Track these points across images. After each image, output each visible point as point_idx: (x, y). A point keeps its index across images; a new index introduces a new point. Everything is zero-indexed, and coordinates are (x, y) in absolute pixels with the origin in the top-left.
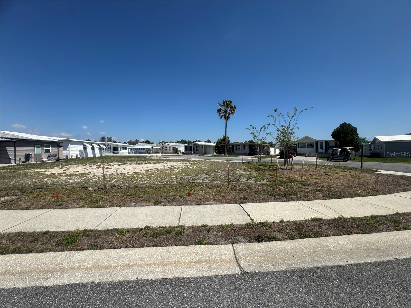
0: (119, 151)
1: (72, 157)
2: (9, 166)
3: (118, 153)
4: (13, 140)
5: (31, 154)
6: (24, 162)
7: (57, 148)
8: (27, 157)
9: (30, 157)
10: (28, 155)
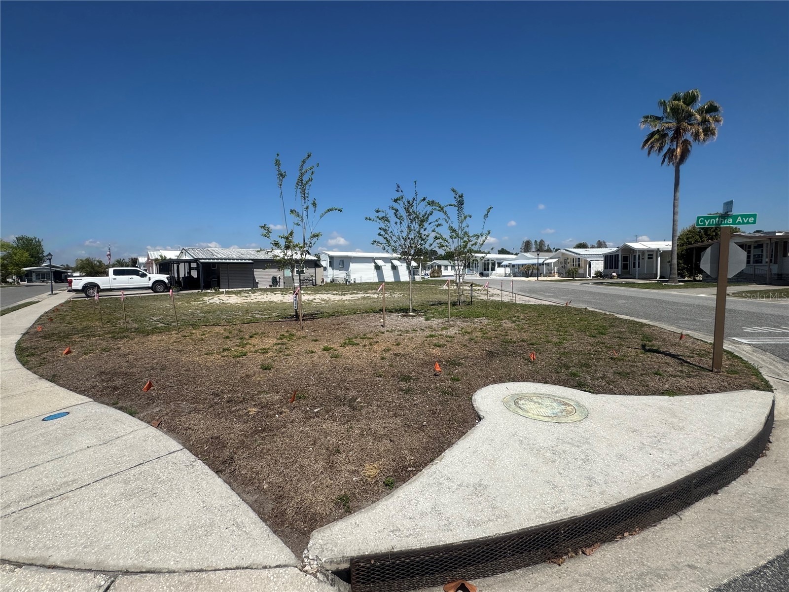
0: (488, 270)
1: (354, 282)
2: (243, 290)
3: (488, 275)
4: (250, 261)
5: (279, 277)
6: (271, 286)
7: (314, 269)
8: (275, 281)
9: (278, 280)
10: (276, 278)
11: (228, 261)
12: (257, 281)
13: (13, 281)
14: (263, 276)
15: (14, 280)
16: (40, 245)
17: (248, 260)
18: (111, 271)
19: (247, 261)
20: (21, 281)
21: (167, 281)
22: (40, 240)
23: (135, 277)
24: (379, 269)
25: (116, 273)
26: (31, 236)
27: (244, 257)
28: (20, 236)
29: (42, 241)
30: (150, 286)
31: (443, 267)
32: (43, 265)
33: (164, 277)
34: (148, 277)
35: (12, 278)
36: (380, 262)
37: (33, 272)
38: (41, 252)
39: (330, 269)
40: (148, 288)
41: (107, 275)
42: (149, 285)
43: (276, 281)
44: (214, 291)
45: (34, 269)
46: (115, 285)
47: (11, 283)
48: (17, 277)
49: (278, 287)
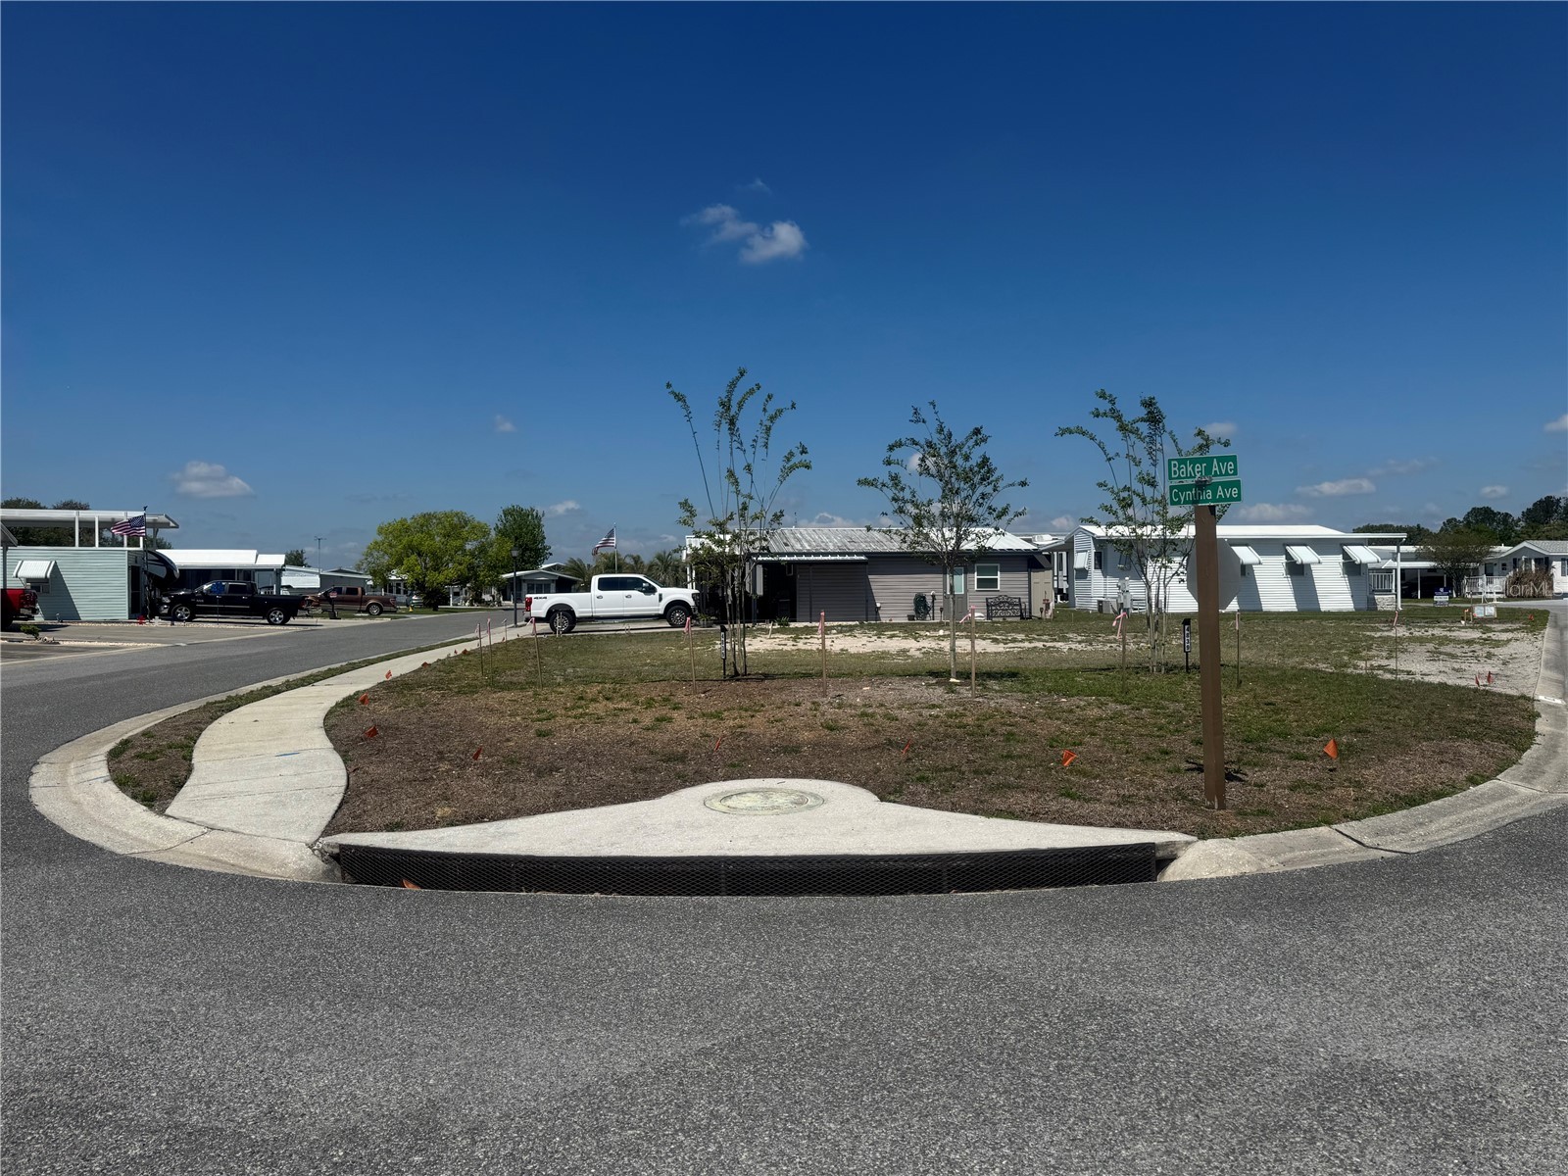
4: (863, 558)
5: (933, 596)
6: (911, 618)
7: (1026, 574)
8: (921, 605)
9: (930, 604)
10: (924, 598)
11: (812, 558)
12: (878, 605)
13: (491, 598)
14: (892, 593)
15: (493, 597)
16: (539, 526)
17: (858, 554)
18: (595, 580)
19: (856, 557)
20: (504, 600)
21: (692, 603)
22: (540, 514)
23: (635, 593)
24: (1303, 574)
25: (605, 585)
26: (526, 507)
27: (853, 548)
28: (510, 507)
29: (543, 515)
30: (661, 612)
31: (1557, 565)
32: (544, 566)
33: (687, 594)
34: (657, 594)
35: (489, 593)
36: (1303, 554)
37: (524, 581)
38: (540, 539)
39: (1096, 575)
40: (658, 617)
41: (587, 589)
42: (658, 610)
43: (925, 606)
44: (777, 626)
45: (526, 575)
46: (600, 611)
47: (488, 603)
48: (498, 590)
49: (929, 620)
